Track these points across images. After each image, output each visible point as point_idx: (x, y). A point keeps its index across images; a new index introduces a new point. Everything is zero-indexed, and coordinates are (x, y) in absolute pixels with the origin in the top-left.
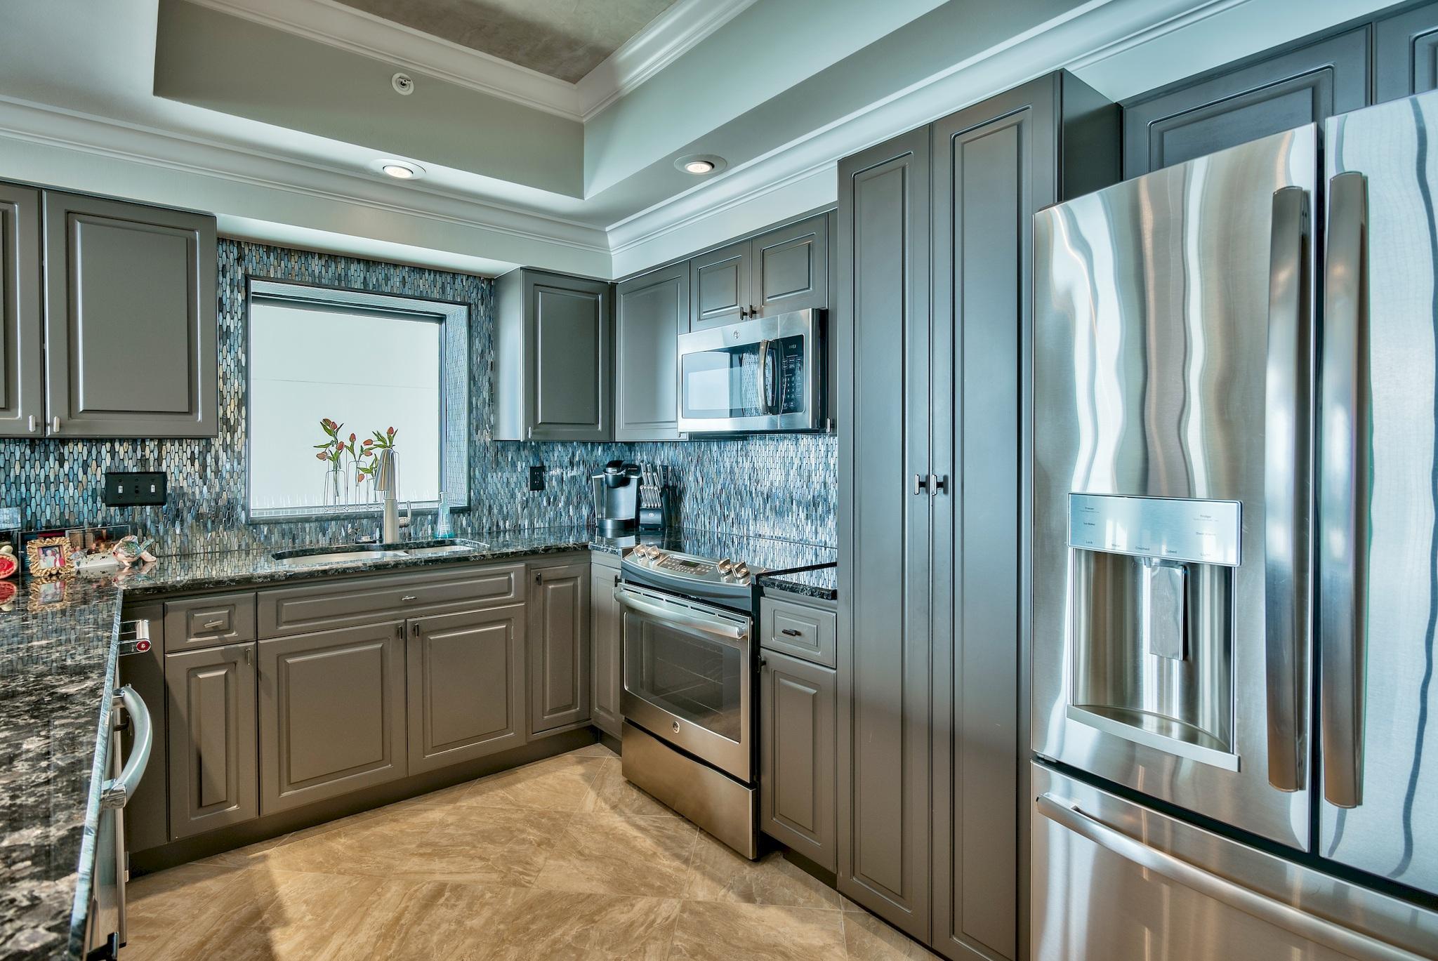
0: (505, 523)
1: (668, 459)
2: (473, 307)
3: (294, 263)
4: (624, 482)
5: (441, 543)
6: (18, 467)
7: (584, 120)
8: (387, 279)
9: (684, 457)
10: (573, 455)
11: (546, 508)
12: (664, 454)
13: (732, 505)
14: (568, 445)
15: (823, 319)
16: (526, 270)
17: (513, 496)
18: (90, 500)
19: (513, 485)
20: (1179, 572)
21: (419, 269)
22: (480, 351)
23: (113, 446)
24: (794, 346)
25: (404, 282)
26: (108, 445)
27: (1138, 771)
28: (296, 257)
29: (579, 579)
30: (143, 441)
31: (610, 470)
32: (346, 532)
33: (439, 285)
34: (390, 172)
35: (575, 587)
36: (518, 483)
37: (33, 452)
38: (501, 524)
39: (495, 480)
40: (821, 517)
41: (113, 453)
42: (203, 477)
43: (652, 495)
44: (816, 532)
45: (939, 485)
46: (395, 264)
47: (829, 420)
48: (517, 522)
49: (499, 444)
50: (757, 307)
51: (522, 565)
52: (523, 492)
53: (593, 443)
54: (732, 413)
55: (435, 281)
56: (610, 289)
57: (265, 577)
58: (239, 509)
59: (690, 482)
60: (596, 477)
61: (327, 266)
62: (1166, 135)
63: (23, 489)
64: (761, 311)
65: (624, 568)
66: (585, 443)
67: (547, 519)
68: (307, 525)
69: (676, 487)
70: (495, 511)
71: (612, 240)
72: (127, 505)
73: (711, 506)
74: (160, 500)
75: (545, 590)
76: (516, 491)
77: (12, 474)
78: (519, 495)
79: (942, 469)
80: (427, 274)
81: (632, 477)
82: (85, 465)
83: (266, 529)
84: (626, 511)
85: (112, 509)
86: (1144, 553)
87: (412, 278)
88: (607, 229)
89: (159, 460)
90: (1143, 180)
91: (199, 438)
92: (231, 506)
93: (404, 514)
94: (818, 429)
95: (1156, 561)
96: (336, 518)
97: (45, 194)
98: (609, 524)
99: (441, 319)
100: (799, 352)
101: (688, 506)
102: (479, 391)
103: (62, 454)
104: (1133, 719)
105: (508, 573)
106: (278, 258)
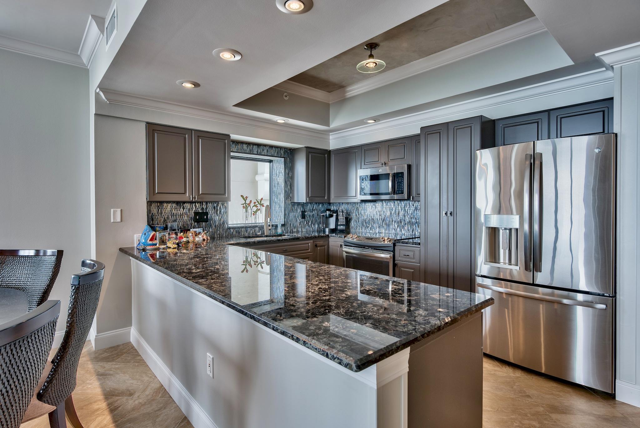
0: (294, 230)
1: (345, 208)
2: (286, 158)
3: (239, 146)
4: (331, 216)
5: (280, 235)
6: (174, 211)
7: (330, 103)
8: (263, 150)
9: (351, 208)
10: (313, 207)
11: (306, 225)
12: (343, 207)
13: (370, 223)
14: (312, 204)
15: (409, 167)
16: (307, 148)
17: (297, 221)
18: (190, 220)
19: (296, 217)
20: (508, 231)
21: (271, 147)
22: (288, 173)
23: (195, 204)
24: (400, 175)
25: (267, 151)
26: (194, 204)
27: (501, 274)
28: (240, 144)
29: (326, 246)
30: (203, 202)
31: (327, 212)
32: (252, 232)
33: (277, 152)
34: (278, 121)
35: (325, 248)
36: (298, 217)
37: (177, 206)
38: (293, 230)
39: (292, 215)
40: (403, 227)
41: (196, 206)
42: (217, 214)
43: (342, 220)
44: (401, 231)
45: (450, 214)
46: (265, 145)
47: (411, 197)
48: (298, 229)
49: (293, 203)
50: (386, 162)
51: (312, 241)
52: (299, 219)
53: (319, 203)
54: (371, 194)
55: (276, 150)
56: (329, 152)
57: (253, 242)
58: (226, 224)
59: (353, 216)
60: (322, 214)
61: (247, 147)
62: (505, 129)
63: (175, 217)
64: (388, 163)
65: (345, 242)
66: (316, 203)
67: (306, 228)
68: (242, 229)
69: (348, 217)
70: (292, 226)
71: (331, 137)
72: (200, 222)
73: (362, 224)
74: (206, 220)
75: (317, 249)
76: (298, 219)
77: (172, 213)
78: (298, 220)
79: (451, 209)
80: (273, 148)
81: (334, 214)
82: (189, 210)
83: (232, 230)
84: (332, 226)
85: (195, 223)
86: (501, 227)
87: (270, 150)
88: (330, 134)
89: (207, 208)
90: (501, 147)
91: (216, 202)
92: (223, 223)
93: (269, 226)
94: (409, 199)
95: (503, 229)
96: (250, 227)
97: (193, 131)
98: (327, 230)
99: (271, 161)
100: (403, 177)
101: (352, 224)
102: (287, 186)
103: (184, 207)
104: (499, 263)
105: (308, 244)
106: (236, 145)
